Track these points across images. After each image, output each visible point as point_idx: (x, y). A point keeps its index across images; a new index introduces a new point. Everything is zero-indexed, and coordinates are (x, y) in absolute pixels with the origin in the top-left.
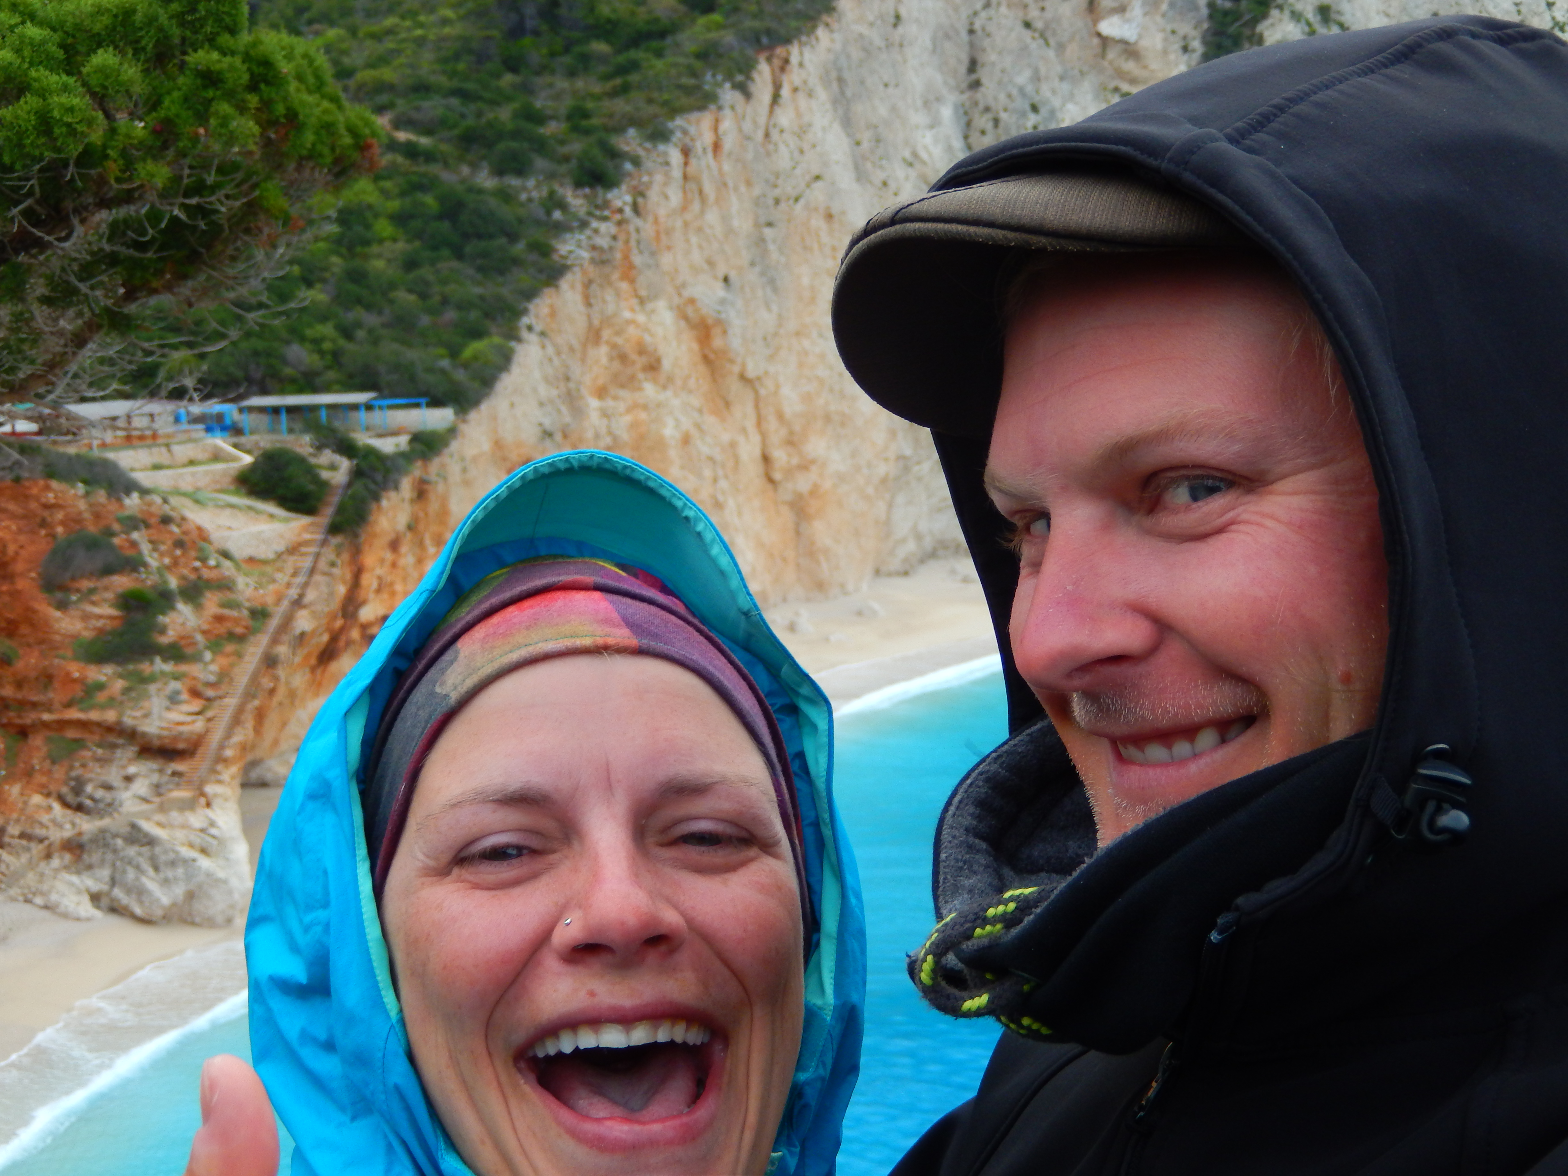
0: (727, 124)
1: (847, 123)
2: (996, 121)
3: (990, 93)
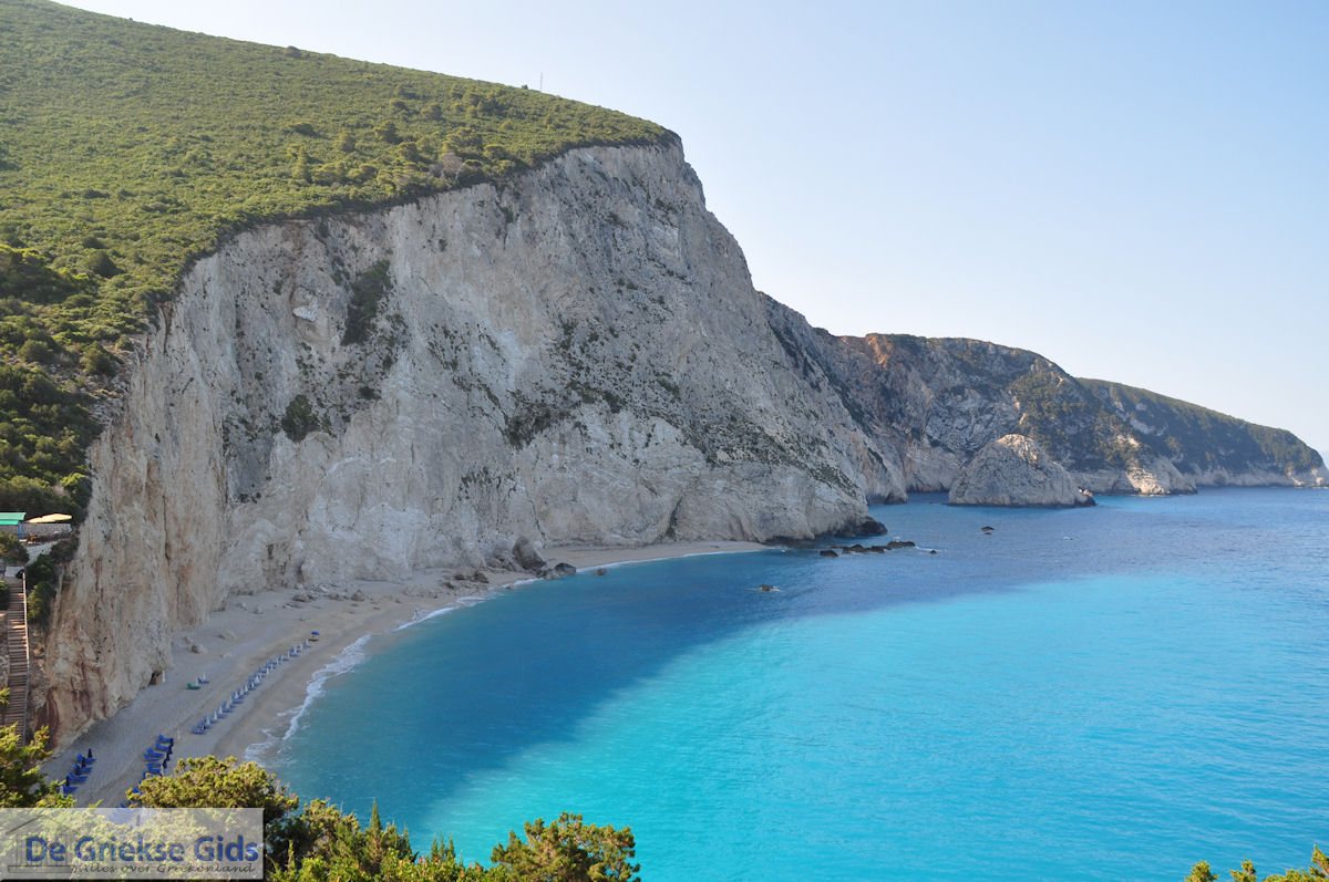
0: (152, 343)
1: (196, 349)
2: (254, 356)
3: (249, 339)
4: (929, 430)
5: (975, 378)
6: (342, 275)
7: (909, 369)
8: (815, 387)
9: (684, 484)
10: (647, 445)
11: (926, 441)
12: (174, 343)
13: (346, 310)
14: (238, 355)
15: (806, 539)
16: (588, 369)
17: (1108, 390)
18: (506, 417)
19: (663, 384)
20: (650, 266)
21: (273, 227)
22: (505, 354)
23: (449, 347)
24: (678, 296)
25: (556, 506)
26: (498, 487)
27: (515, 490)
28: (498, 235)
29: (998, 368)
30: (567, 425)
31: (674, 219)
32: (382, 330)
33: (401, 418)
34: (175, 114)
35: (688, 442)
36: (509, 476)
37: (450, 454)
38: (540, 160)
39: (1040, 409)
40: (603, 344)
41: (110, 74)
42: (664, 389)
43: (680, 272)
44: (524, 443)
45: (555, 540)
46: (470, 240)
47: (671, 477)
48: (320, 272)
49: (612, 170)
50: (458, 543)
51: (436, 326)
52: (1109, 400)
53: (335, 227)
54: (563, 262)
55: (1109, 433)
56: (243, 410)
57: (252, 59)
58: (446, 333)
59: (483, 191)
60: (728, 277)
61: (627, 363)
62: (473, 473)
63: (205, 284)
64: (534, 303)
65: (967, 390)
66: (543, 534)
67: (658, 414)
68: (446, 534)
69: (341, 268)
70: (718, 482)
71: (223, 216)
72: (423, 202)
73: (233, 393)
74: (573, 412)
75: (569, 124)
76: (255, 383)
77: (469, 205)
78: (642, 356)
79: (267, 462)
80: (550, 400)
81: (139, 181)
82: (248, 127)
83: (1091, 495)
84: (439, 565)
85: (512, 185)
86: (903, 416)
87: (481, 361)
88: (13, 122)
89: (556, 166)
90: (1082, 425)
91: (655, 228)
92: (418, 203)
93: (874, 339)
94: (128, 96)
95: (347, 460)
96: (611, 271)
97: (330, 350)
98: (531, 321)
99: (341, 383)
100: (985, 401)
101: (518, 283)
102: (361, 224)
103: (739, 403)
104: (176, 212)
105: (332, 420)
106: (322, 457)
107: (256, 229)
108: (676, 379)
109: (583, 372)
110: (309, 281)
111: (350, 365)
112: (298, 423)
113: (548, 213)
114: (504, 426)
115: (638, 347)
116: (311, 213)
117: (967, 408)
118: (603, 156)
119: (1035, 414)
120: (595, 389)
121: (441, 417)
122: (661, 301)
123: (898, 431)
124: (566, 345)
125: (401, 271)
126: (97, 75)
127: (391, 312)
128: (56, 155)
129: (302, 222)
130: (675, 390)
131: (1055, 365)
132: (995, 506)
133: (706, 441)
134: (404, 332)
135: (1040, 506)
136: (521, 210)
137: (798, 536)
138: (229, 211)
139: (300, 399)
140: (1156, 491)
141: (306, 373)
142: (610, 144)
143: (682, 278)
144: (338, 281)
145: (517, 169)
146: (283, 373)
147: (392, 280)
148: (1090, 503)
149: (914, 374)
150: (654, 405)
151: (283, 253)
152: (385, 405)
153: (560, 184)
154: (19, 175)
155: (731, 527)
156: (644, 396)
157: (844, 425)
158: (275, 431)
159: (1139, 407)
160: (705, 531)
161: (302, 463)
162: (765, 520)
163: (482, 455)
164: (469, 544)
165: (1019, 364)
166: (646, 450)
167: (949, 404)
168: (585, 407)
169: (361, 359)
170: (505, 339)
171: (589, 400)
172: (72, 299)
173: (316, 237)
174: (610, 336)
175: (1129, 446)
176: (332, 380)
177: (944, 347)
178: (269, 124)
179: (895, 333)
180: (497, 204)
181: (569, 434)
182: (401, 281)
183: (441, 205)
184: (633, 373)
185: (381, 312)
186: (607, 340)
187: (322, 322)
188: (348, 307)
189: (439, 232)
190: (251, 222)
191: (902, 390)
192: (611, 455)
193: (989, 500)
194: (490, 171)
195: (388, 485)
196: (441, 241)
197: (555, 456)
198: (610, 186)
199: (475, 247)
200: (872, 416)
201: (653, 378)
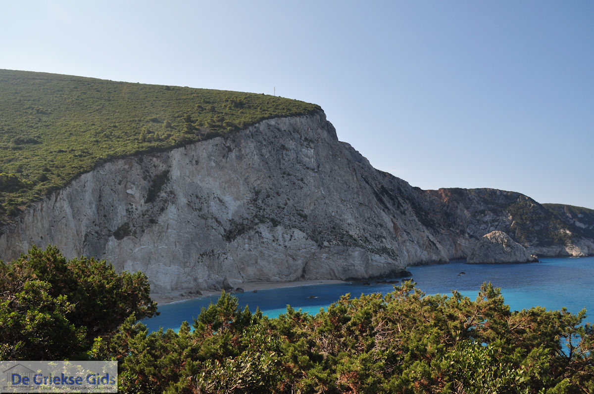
0: (44, 205)
1: (72, 207)
2: (104, 208)
3: (103, 202)
4: (468, 231)
5: (490, 206)
6: (148, 177)
7: (458, 203)
8: (403, 213)
9: (308, 256)
10: (290, 240)
11: (467, 235)
12: (58, 205)
13: (148, 190)
14: (98, 208)
15: (364, 278)
16: (264, 209)
17: (563, 208)
18: (225, 230)
19: (299, 214)
20: (298, 166)
21: (120, 160)
22: (227, 205)
23: (197, 202)
24: (311, 178)
25: (248, 266)
26: (218, 257)
27: (227, 259)
28: (223, 157)
29: (501, 201)
30: (252, 233)
31: (312, 145)
32: (162, 197)
33: (169, 230)
34: (108, 117)
35: (309, 238)
36: (224, 254)
37: (195, 245)
38: (246, 126)
39: (522, 219)
40: (272, 199)
41: (91, 104)
42: (299, 216)
43: (312, 167)
44: (232, 240)
45: (249, 280)
46: (210, 160)
47: (301, 253)
48: (138, 176)
49: (283, 127)
50: (195, 280)
51: (193, 194)
52: (564, 213)
53: (146, 159)
54: (256, 166)
55: (556, 229)
56: (97, 228)
57: (149, 92)
58: (197, 197)
59: (218, 140)
60: (339, 168)
61: (283, 206)
62: (206, 252)
63: (85, 183)
64: (241, 184)
65: (486, 212)
66: (242, 277)
67: (295, 227)
68: (191, 276)
69: (148, 174)
70: (324, 255)
71: (101, 157)
72: (188, 147)
73: (93, 222)
74: (255, 227)
75: (269, 109)
76: (103, 218)
77: (210, 146)
78: (290, 203)
79: (105, 248)
80: (245, 222)
81: (82, 145)
82: (133, 120)
83: (536, 257)
84: (187, 288)
85: (232, 137)
86: (455, 225)
87: (214, 207)
88: (48, 126)
89: (255, 127)
90: (543, 225)
91: (303, 150)
92: (185, 147)
93: (442, 191)
94: (94, 112)
95: (142, 247)
96: (280, 169)
97: (140, 205)
98: (240, 191)
99: (143, 218)
100: (495, 216)
101: (233, 176)
102: (158, 157)
103: (338, 221)
104: (85, 156)
105: (138, 232)
106: (131, 246)
107: (114, 161)
108: (306, 212)
109: (261, 211)
110: (132, 179)
111: (147, 211)
112: (121, 233)
113: (249, 147)
114: (223, 232)
115: (289, 199)
116: (137, 154)
117: (486, 220)
118: (279, 122)
119: (519, 221)
120: (267, 218)
121: (191, 230)
122: (302, 180)
123: (453, 232)
124: (255, 200)
125: (175, 173)
126: (86, 104)
127: (168, 190)
128: (57, 137)
129: (132, 157)
130: (305, 217)
131: (529, 198)
132: (488, 263)
133: (319, 238)
134: (174, 197)
135: (509, 263)
136: (236, 146)
137: (360, 277)
138: (104, 155)
139: (127, 224)
140: (580, 255)
141: (130, 214)
142: (282, 116)
143: (313, 170)
144: (145, 178)
145: (235, 130)
146: (119, 215)
147: (170, 178)
148: (536, 261)
149: (461, 206)
150: (294, 223)
151: (124, 169)
152: (160, 225)
153: (257, 135)
154: (40, 146)
155: (330, 274)
156: (290, 220)
157: (417, 229)
158: (110, 236)
159: (580, 216)
160: (318, 276)
161: (121, 248)
162: (345, 270)
163: (211, 245)
164: (200, 280)
165: (512, 198)
166: (290, 242)
167: (478, 218)
168: (261, 225)
169: (151, 208)
170: (227, 198)
171: (262, 222)
172: (20, 191)
173: (137, 163)
174: (275, 195)
175: (567, 234)
176: (140, 216)
177: (476, 193)
178: (142, 119)
179: (452, 187)
180: (224, 145)
181: (253, 236)
182: (174, 178)
183: (197, 147)
184: (285, 210)
185: (163, 190)
186: (274, 197)
187: (137, 195)
188: (149, 189)
189: (195, 157)
190: (112, 159)
191: (455, 213)
192: (273, 244)
193: (485, 261)
194: (222, 132)
195: (162, 256)
196: (196, 161)
197: (247, 245)
198: (282, 134)
199: (213, 163)
200: (440, 225)
201: (295, 212)
